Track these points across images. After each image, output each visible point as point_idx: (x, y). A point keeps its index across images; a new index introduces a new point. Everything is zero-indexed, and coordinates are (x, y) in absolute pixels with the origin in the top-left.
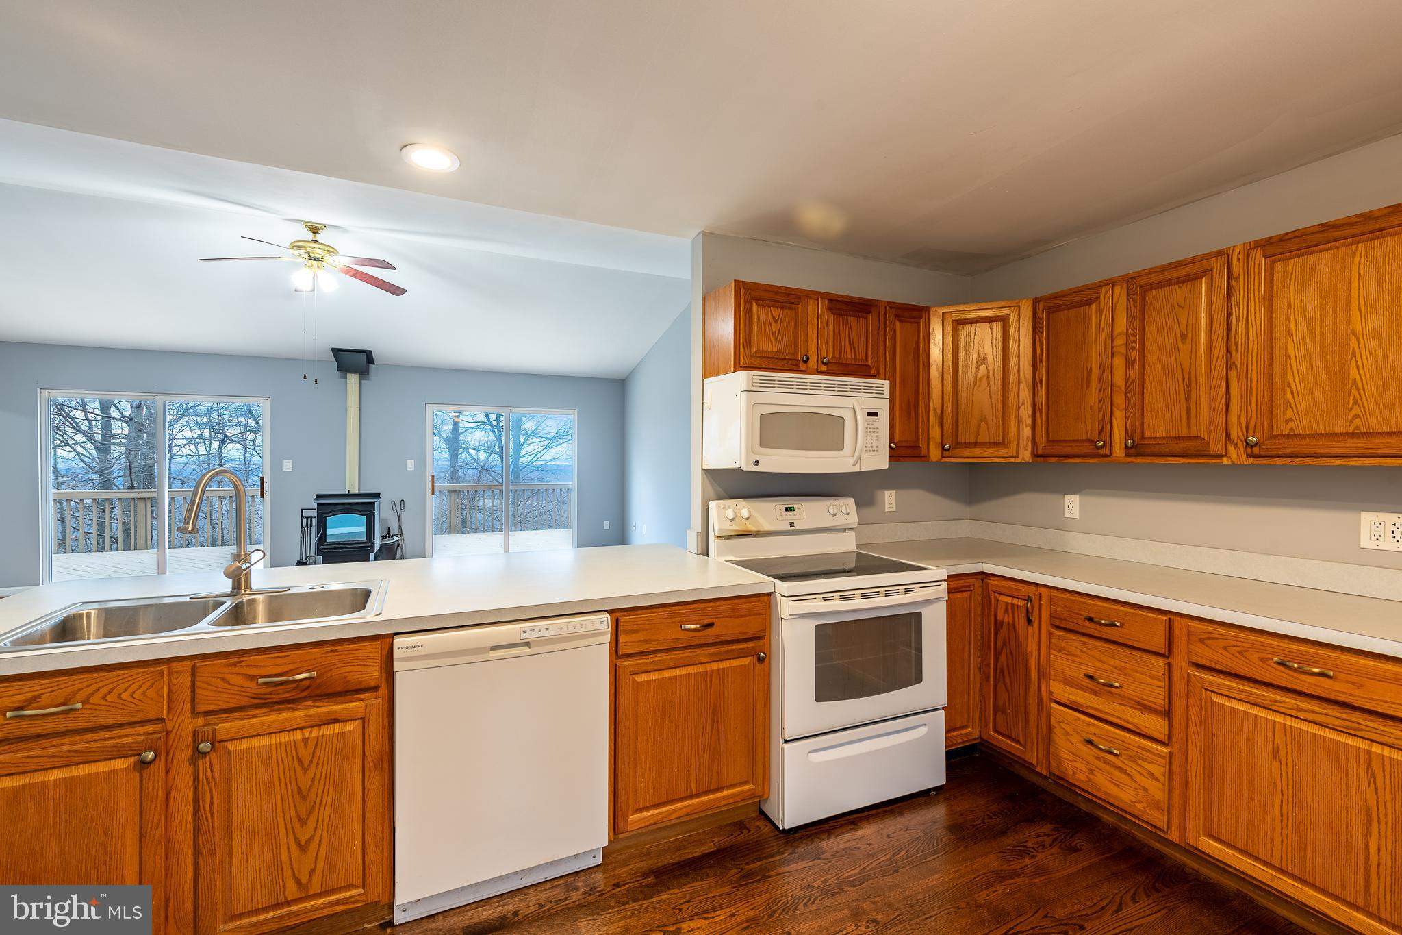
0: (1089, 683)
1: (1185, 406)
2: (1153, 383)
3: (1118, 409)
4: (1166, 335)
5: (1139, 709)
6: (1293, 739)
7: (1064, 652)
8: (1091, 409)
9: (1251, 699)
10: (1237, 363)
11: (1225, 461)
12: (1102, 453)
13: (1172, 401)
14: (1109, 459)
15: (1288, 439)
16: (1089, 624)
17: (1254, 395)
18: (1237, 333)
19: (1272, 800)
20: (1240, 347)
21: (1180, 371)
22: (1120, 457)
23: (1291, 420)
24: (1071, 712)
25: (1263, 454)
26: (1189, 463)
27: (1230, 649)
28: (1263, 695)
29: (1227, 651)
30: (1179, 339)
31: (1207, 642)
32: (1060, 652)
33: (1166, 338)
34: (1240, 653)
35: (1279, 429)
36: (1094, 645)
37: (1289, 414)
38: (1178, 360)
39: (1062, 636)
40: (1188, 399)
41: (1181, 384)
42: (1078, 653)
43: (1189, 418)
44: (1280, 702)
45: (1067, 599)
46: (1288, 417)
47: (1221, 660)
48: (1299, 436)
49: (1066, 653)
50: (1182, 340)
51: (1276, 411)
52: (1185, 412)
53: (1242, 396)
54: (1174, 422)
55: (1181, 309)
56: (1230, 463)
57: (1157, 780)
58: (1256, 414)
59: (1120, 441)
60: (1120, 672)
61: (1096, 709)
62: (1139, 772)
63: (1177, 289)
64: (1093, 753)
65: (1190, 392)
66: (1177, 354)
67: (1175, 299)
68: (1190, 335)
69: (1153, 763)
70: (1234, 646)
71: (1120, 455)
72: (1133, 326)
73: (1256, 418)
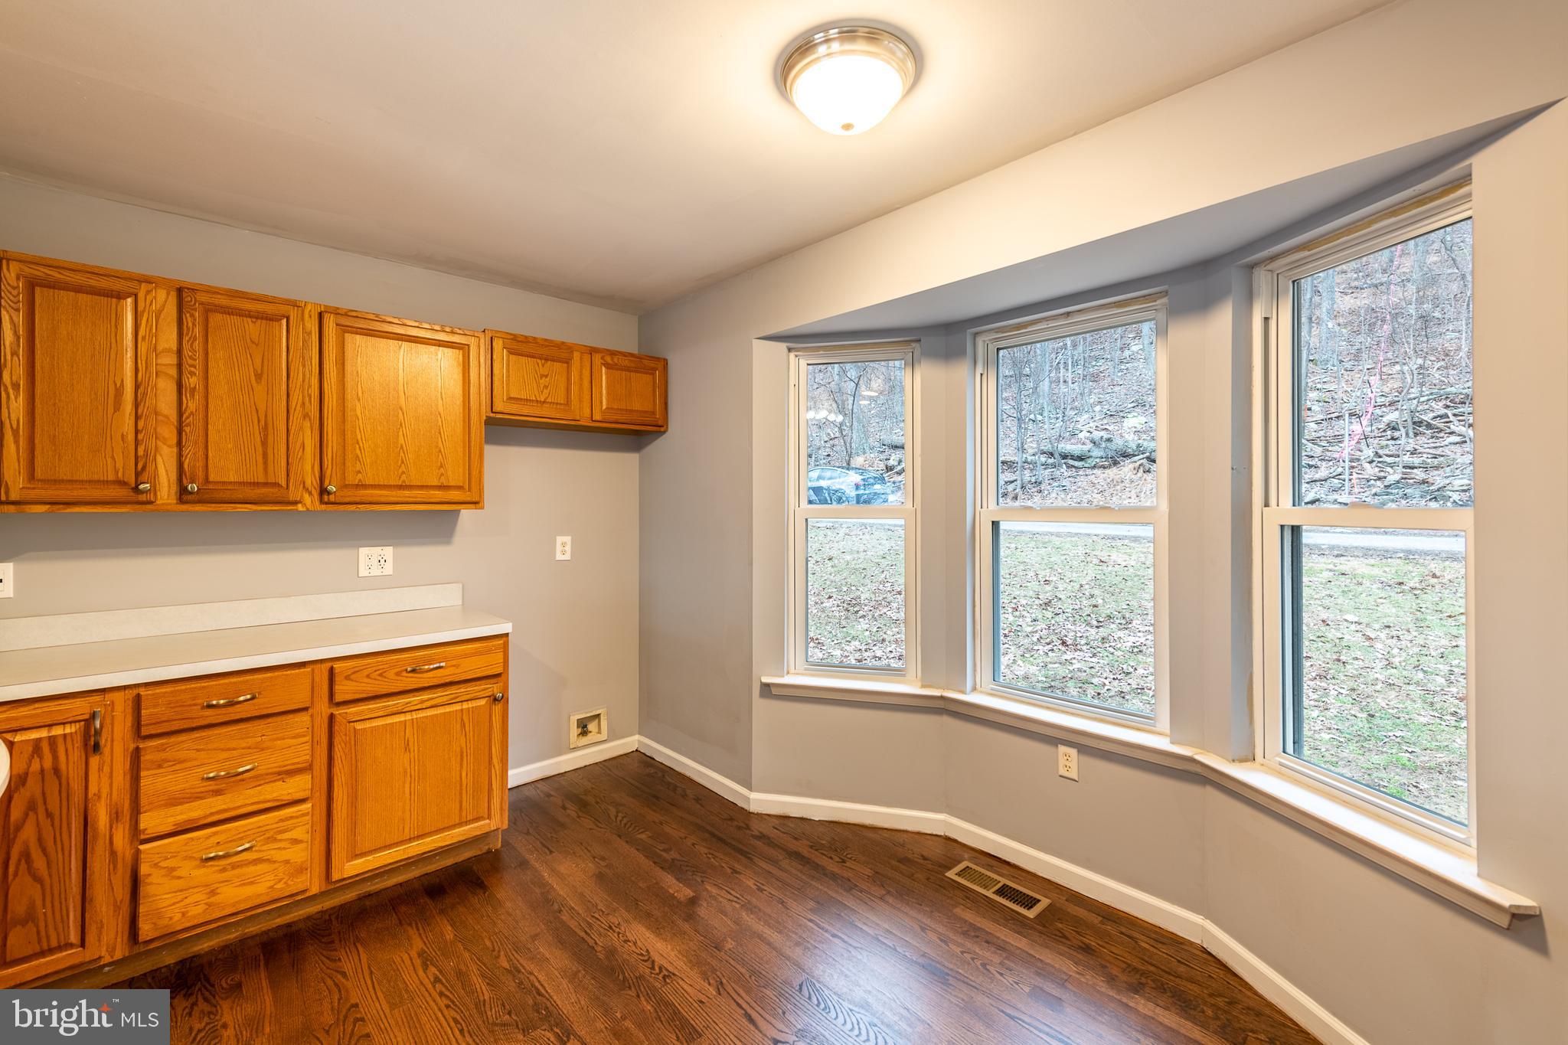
0: (210, 785)
1: (261, 449)
2: (221, 420)
3: (165, 444)
4: (236, 368)
5: (279, 780)
6: (418, 727)
7: (166, 765)
8: (123, 440)
9: (388, 711)
10: (310, 414)
11: (300, 507)
12: (145, 499)
13: (246, 443)
14: (149, 507)
15: (356, 488)
16: (209, 712)
17: (330, 448)
18: (310, 386)
19: (404, 787)
20: (313, 399)
21: (254, 413)
22: (170, 504)
23: (359, 472)
24: (176, 838)
25: (338, 501)
26: (262, 510)
27: (372, 676)
28: (398, 704)
29: (370, 678)
30: (253, 378)
31: (352, 677)
32: (160, 766)
33: (237, 372)
34: (380, 675)
35: (351, 479)
36: (216, 734)
37: (358, 467)
38: (252, 400)
39: (163, 744)
40: (264, 443)
41: (256, 427)
42: (192, 754)
43: (265, 463)
44: (410, 703)
45: (172, 692)
46: (358, 469)
47: (364, 689)
48: (365, 486)
49: (171, 764)
50: (256, 380)
51: (348, 464)
52: (261, 456)
53: (315, 445)
54: (248, 466)
55: (254, 346)
56: (304, 509)
57: (301, 842)
58: (332, 465)
59: (169, 484)
60: (255, 750)
61: (218, 812)
62: (279, 848)
63: (250, 323)
64: (217, 868)
65: (266, 436)
66: (251, 393)
67: (248, 333)
68: (265, 376)
69: (295, 828)
70: (376, 671)
71: (169, 501)
72: (192, 346)
73: (332, 468)
